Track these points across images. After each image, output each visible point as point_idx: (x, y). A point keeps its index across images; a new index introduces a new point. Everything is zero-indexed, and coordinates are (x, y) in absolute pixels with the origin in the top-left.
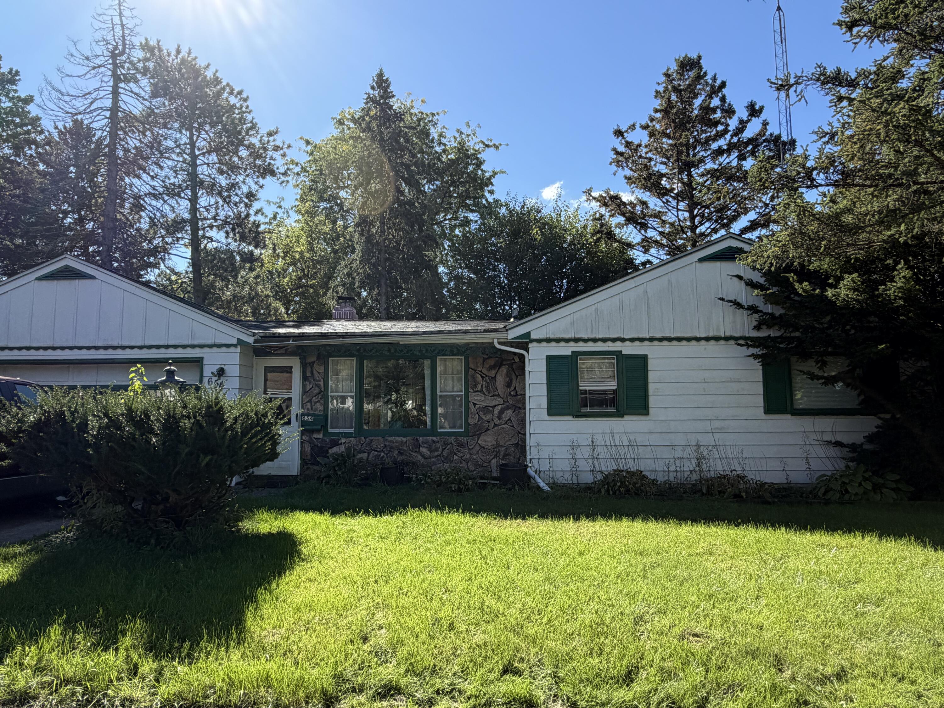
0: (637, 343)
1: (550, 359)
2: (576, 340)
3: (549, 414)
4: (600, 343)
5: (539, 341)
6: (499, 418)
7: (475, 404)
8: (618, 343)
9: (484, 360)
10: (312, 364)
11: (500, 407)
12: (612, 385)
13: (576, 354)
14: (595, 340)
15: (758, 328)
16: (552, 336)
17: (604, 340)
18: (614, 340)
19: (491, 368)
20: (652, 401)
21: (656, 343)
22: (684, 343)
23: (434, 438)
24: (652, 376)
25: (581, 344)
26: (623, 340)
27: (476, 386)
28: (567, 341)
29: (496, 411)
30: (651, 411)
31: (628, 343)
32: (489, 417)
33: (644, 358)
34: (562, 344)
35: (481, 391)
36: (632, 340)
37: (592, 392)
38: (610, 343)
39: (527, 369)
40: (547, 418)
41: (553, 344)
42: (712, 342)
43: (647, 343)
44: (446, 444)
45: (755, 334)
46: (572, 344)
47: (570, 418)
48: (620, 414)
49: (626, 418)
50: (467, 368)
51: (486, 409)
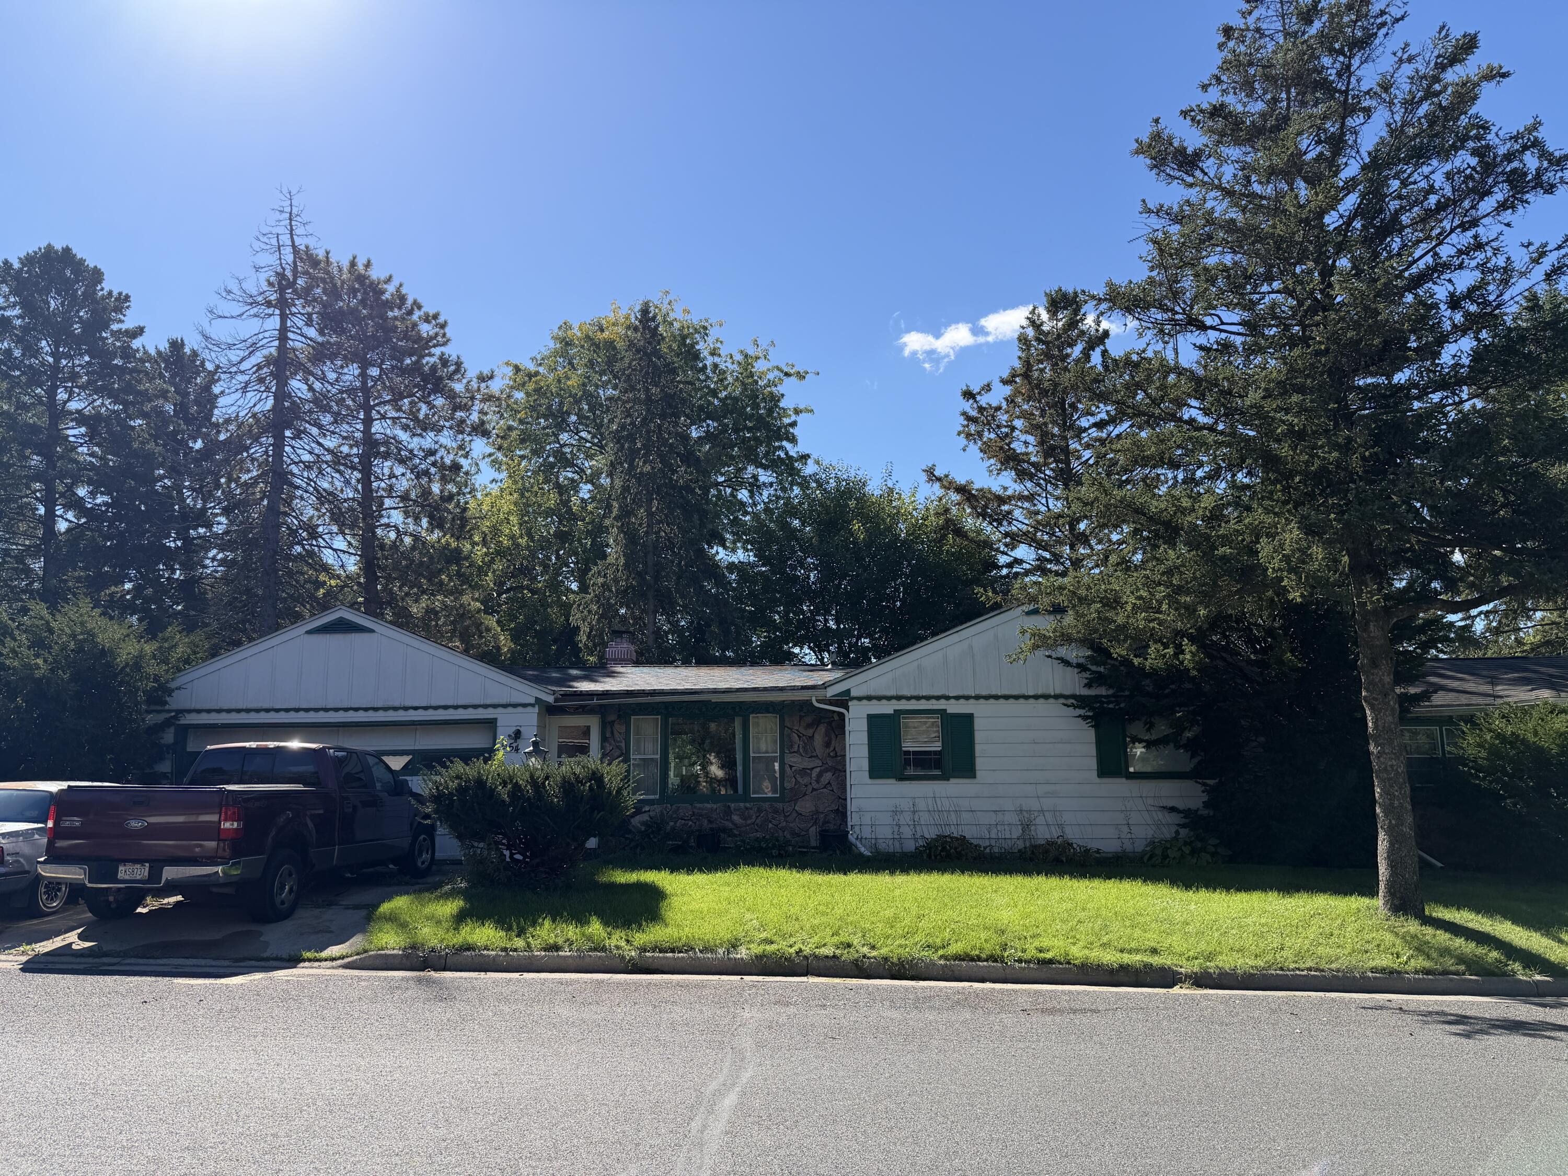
0: (962, 701)
1: (871, 718)
2: (899, 698)
3: (871, 777)
4: (923, 701)
5: (859, 699)
6: (818, 781)
7: (791, 767)
8: (943, 701)
9: (801, 717)
10: (612, 723)
11: (818, 770)
12: (937, 746)
13: (898, 712)
14: (918, 698)
15: (1088, 685)
16: (873, 694)
17: (928, 698)
18: (938, 698)
19: (809, 726)
20: (980, 763)
21: (982, 701)
22: (1012, 701)
23: (748, 805)
24: (979, 736)
25: (904, 702)
26: (947, 698)
27: (792, 746)
28: (889, 698)
29: (815, 774)
30: (978, 774)
31: (952, 701)
32: (806, 780)
33: (969, 718)
34: (884, 702)
35: (798, 752)
36: (957, 698)
37: (915, 753)
38: (934, 701)
39: (847, 728)
40: (869, 781)
41: (874, 702)
42: (1041, 701)
43: (972, 701)
44: (760, 810)
45: (1086, 692)
46: (894, 702)
47: (893, 781)
48: (945, 777)
49: (952, 781)
50: (782, 727)
51: (804, 772)
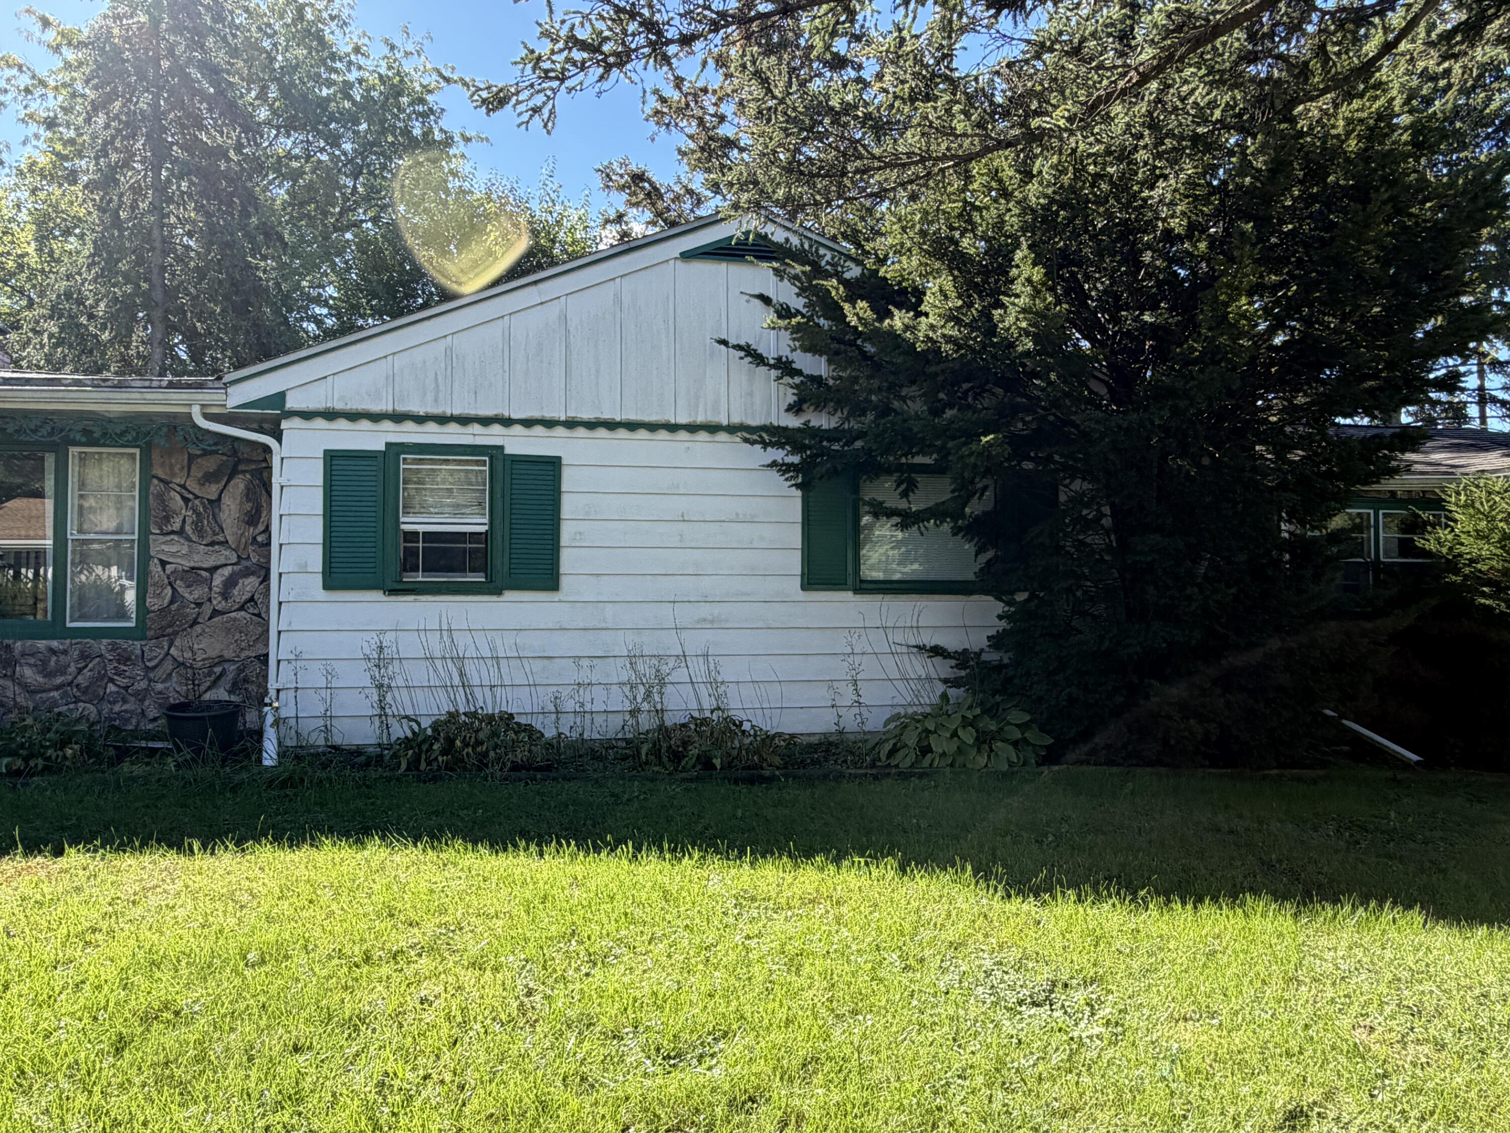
0: (539, 430)
1: (332, 458)
2: (398, 418)
3: (327, 586)
4: (453, 427)
5: (307, 415)
6: (225, 595)
7: (163, 563)
8: (497, 429)
9: (191, 458)
11: (227, 571)
12: (477, 523)
13: (395, 450)
14: (442, 420)
15: (795, 408)
16: (339, 406)
17: (464, 421)
18: (486, 421)
19: (209, 478)
20: (568, 560)
21: (581, 432)
22: (643, 434)
23: (55, 644)
24: (569, 506)
25: (409, 426)
26: (507, 422)
27: (167, 519)
28: (376, 417)
29: (218, 580)
30: (564, 581)
31: (518, 429)
32: (197, 593)
33: (553, 464)
34: (365, 424)
35: (181, 532)
36: (528, 423)
37: (429, 536)
38: (476, 428)
39: (276, 481)
40: (322, 595)
41: (342, 423)
42: (703, 436)
43: (560, 431)
44: (85, 657)
45: (793, 422)
46: (387, 425)
47: (378, 595)
48: (493, 588)
49: (509, 595)
50: (146, 476)
51: (192, 575)
